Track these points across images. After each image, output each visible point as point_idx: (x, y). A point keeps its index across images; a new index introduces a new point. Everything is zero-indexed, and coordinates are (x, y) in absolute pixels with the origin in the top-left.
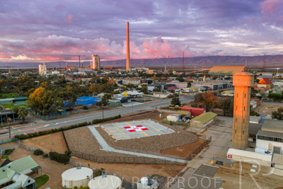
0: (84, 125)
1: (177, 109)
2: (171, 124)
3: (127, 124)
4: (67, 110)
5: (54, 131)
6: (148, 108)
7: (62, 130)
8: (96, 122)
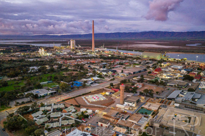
0: (80, 96)
1: (111, 88)
2: (107, 95)
3: (93, 96)
4: (72, 89)
5: (72, 98)
6: (101, 88)
7: (74, 98)
8: (83, 95)
